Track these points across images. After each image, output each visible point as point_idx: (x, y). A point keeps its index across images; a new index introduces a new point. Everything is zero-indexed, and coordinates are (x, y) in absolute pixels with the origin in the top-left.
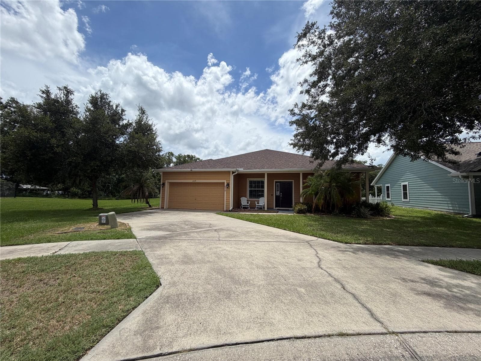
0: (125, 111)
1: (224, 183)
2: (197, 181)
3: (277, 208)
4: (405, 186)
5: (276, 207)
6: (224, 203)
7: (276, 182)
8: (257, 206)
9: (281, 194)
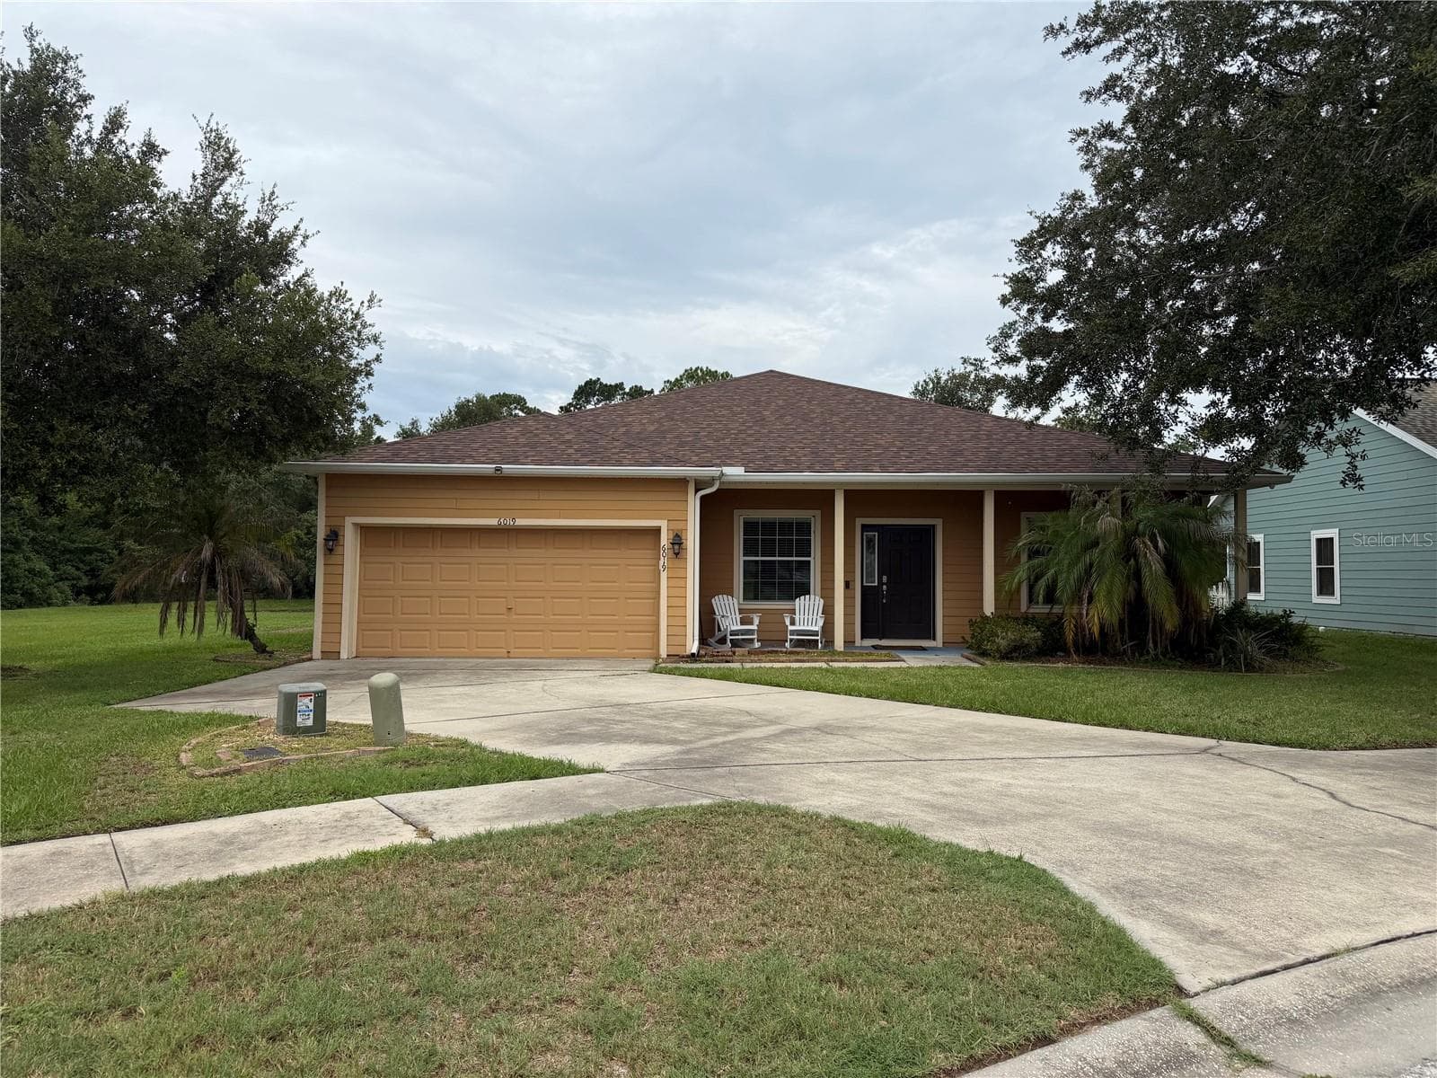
0: (166, 153)
1: (657, 531)
2: (521, 522)
3: (869, 642)
4: (1325, 546)
5: (863, 637)
6: (658, 625)
7: (865, 528)
8: (793, 632)
9: (885, 579)
